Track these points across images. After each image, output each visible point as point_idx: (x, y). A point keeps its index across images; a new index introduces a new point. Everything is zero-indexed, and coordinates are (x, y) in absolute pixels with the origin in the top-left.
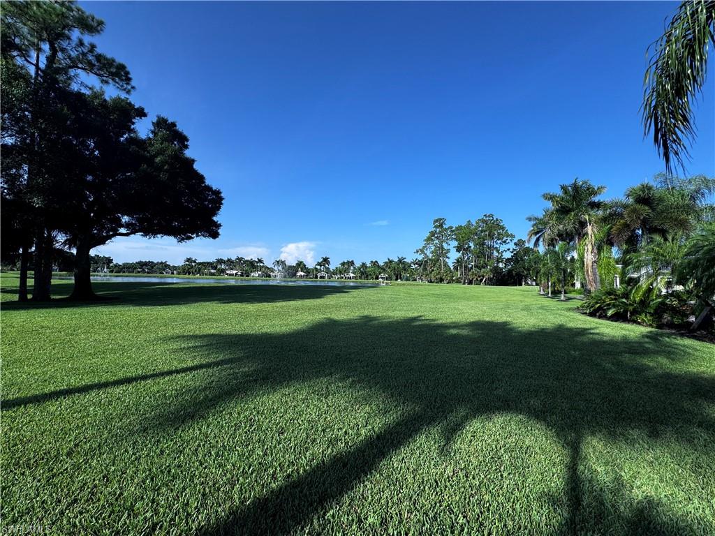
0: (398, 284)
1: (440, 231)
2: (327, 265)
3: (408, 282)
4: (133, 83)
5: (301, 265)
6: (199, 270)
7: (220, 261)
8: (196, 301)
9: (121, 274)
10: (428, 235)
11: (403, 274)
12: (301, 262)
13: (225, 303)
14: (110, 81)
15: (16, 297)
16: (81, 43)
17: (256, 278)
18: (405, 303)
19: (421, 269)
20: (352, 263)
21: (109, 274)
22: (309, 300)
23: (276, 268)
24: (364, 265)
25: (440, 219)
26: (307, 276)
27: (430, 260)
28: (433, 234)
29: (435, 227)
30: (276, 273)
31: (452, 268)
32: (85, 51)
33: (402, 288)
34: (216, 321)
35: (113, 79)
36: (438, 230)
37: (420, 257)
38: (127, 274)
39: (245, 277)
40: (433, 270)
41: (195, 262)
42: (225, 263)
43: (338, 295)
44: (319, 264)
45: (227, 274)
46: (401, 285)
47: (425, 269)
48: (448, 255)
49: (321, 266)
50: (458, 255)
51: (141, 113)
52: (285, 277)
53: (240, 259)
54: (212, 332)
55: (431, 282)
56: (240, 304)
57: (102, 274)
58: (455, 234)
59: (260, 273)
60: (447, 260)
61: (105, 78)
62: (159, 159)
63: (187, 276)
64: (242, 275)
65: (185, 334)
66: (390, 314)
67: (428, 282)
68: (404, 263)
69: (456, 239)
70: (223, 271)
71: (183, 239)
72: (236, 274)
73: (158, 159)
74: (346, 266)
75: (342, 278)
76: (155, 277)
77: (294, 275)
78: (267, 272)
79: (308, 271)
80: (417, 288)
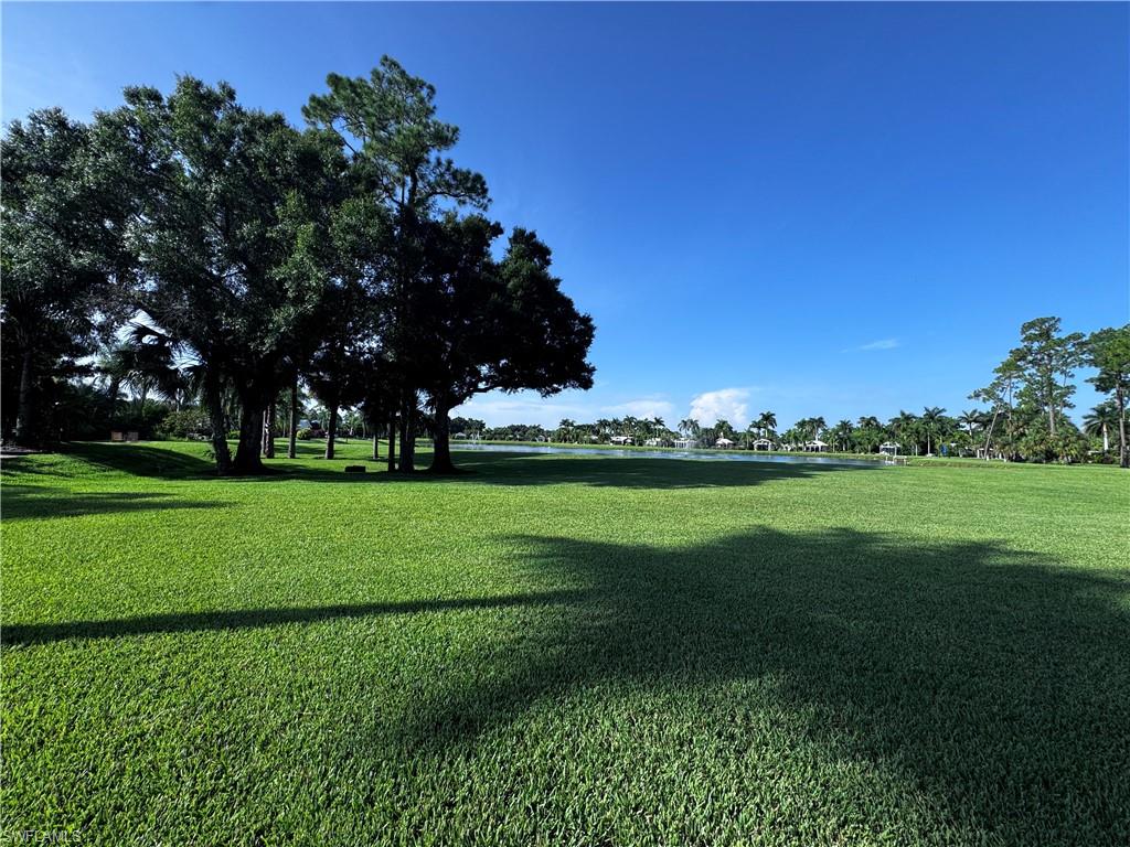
0: (927, 464)
1: (1041, 348)
2: (770, 427)
3: (953, 459)
4: (489, 195)
5: (723, 427)
6: (578, 436)
7: (604, 424)
8: (558, 481)
9: (493, 441)
10: (1007, 357)
11: (939, 442)
12: (724, 422)
13: (596, 486)
14: (468, 200)
15: (384, 467)
16: (439, 163)
17: (653, 449)
18: (952, 506)
19: (988, 433)
20: (820, 422)
21: (480, 441)
22: (732, 488)
23: (683, 433)
24: (845, 426)
25: (1043, 321)
26: (734, 445)
27: (1013, 412)
28: (1020, 355)
29: (1028, 338)
30: (682, 441)
31: (1082, 429)
32: (442, 171)
33: (940, 473)
34: (574, 515)
35: (471, 197)
36: (1036, 345)
37: (986, 407)
38: (498, 441)
39: (636, 447)
40: (1023, 434)
41: (572, 425)
42: (609, 425)
43: (790, 480)
44: (757, 425)
45: (613, 442)
46: (934, 464)
47: (999, 432)
48: (1070, 399)
49: (759, 428)
50: (1102, 399)
51: (497, 230)
52: (697, 446)
53: (630, 420)
54: (563, 533)
55: (1019, 459)
56: (616, 489)
57: (474, 441)
58: (1091, 351)
59: (659, 440)
60: (1066, 411)
61: (461, 198)
62: (511, 283)
63: (563, 444)
64: (633, 444)
65: (526, 533)
66: (916, 530)
67: (1010, 459)
68: (940, 420)
69: (1094, 363)
70: (607, 437)
71: (548, 393)
72: (625, 442)
73: (510, 285)
74: (808, 428)
75: (801, 449)
76: (527, 445)
77: (712, 443)
78: (669, 440)
79: (736, 438)
80: (982, 472)
